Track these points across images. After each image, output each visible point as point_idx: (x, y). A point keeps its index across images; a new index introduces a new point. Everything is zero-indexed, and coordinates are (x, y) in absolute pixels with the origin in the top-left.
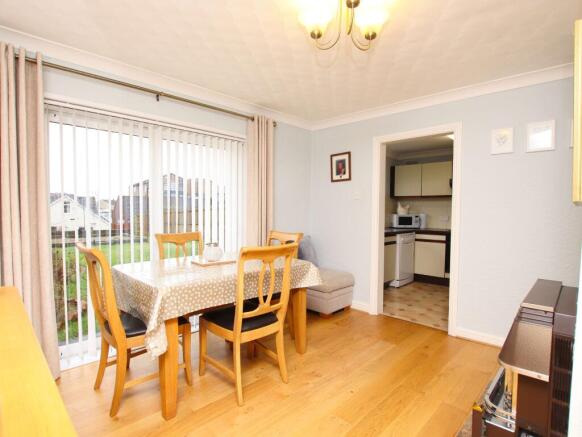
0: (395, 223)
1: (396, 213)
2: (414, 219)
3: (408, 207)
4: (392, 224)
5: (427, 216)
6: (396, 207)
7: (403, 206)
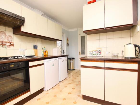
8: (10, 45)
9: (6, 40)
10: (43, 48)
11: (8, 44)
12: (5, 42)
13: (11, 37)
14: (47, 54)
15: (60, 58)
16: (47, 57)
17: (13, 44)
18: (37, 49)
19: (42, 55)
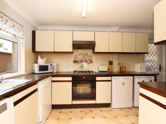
0: (37, 70)
1: (37, 63)
2: (49, 67)
3: (45, 59)
4: (34, 71)
5: (58, 65)
6: (37, 59)
7: (42, 58)
8: (90, 62)
9: (88, 59)
10: (119, 64)
11: (89, 62)
12: (88, 60)
13: (91, 56)
14: (125, 71)
15: (138, 78)
16: (124, 74)
17: (92, 61)
18: (112, 65)
19: (118, 70)
